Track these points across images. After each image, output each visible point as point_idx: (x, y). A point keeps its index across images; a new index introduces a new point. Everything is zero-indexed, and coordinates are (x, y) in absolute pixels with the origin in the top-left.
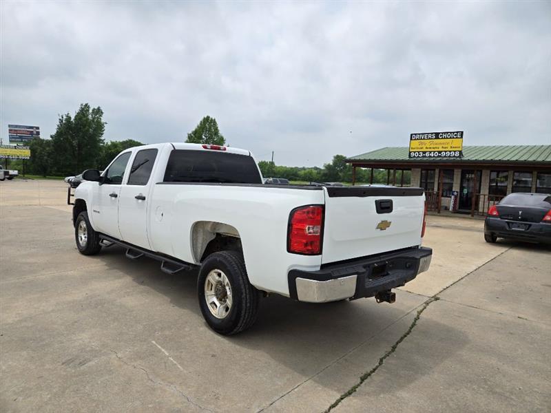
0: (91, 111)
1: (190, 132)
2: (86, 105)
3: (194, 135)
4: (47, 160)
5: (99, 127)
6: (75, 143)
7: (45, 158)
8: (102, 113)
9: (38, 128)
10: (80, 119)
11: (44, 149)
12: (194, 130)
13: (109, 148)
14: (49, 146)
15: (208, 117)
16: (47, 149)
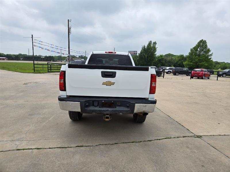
0: (152, 43)
1: (192, 48)
2: (151, 41)
3: (194, 49)
4: (137, 63)
5: (155, 49)
6: (146, 56)
7: (136, 62)
8: (156, 43)
9: (137, 51)
10: (148, 47)
11: (136, 59)
12: (194, 47)
13: (159, 57)
14: (138, 57)
15: (202, 40)
16: (137, 58)
